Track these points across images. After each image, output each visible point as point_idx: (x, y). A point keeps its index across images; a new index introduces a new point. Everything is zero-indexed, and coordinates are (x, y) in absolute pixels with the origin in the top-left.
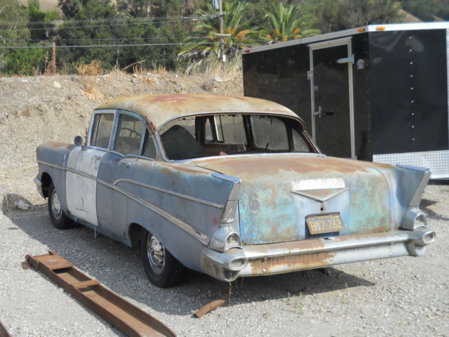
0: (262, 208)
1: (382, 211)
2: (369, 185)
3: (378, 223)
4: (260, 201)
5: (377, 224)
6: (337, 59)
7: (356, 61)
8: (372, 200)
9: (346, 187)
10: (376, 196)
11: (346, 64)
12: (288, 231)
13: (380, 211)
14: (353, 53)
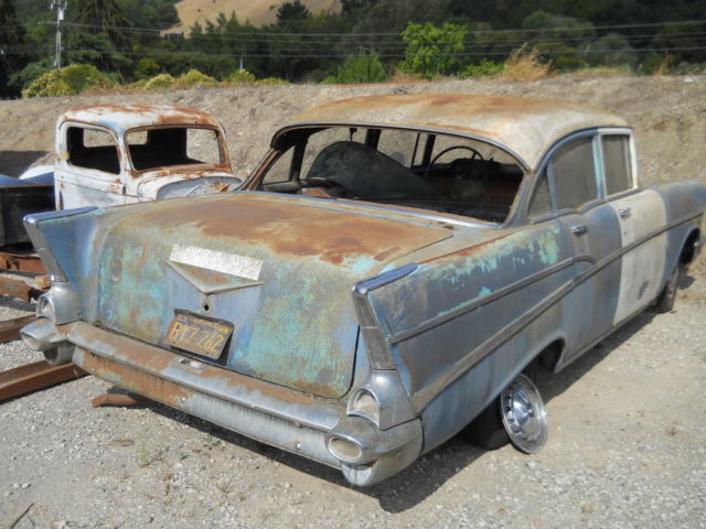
0: (124, 275)
1: (331, 353)
2: (314, 289)
3: (315, 374)
4: (124, 264)
5: (310, 377)
8: (309, 322)
9: (260, 279)
10: (322, 318)
12: (150, 325)
13: (323, 352)
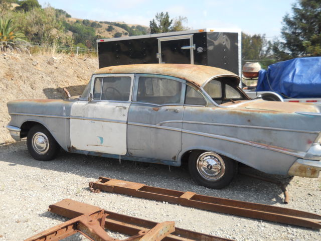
6: (182, 47)
7: (197, 48)
11: (189, 50)
14: (194, 43)
